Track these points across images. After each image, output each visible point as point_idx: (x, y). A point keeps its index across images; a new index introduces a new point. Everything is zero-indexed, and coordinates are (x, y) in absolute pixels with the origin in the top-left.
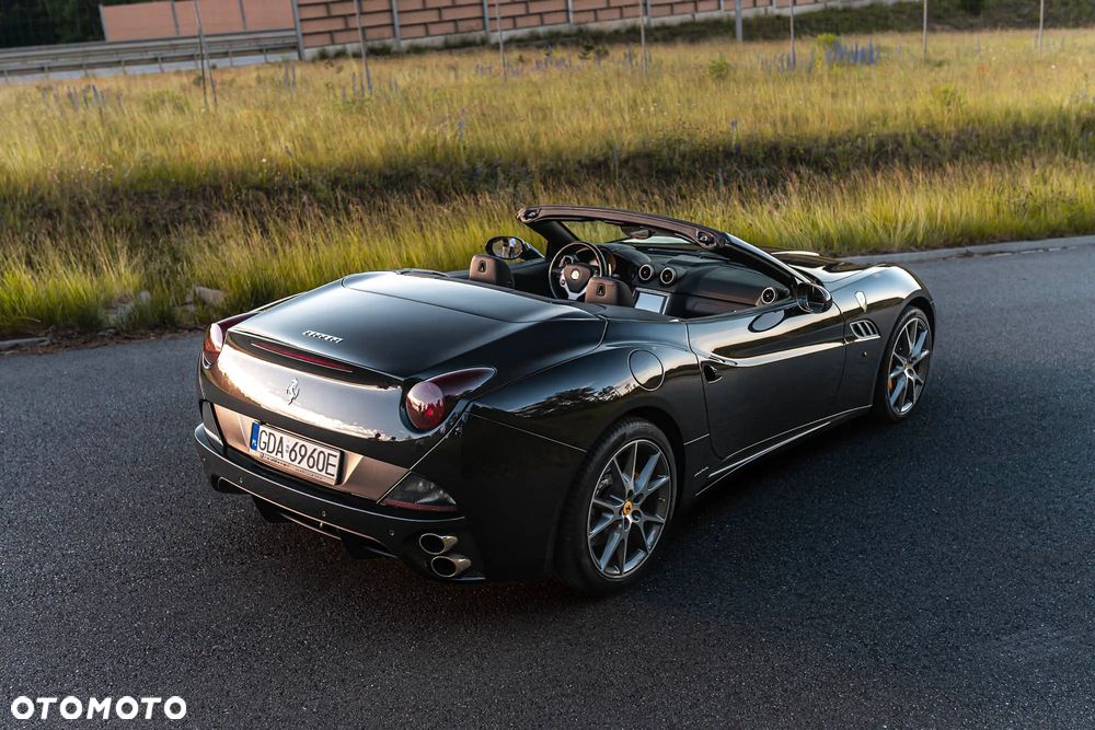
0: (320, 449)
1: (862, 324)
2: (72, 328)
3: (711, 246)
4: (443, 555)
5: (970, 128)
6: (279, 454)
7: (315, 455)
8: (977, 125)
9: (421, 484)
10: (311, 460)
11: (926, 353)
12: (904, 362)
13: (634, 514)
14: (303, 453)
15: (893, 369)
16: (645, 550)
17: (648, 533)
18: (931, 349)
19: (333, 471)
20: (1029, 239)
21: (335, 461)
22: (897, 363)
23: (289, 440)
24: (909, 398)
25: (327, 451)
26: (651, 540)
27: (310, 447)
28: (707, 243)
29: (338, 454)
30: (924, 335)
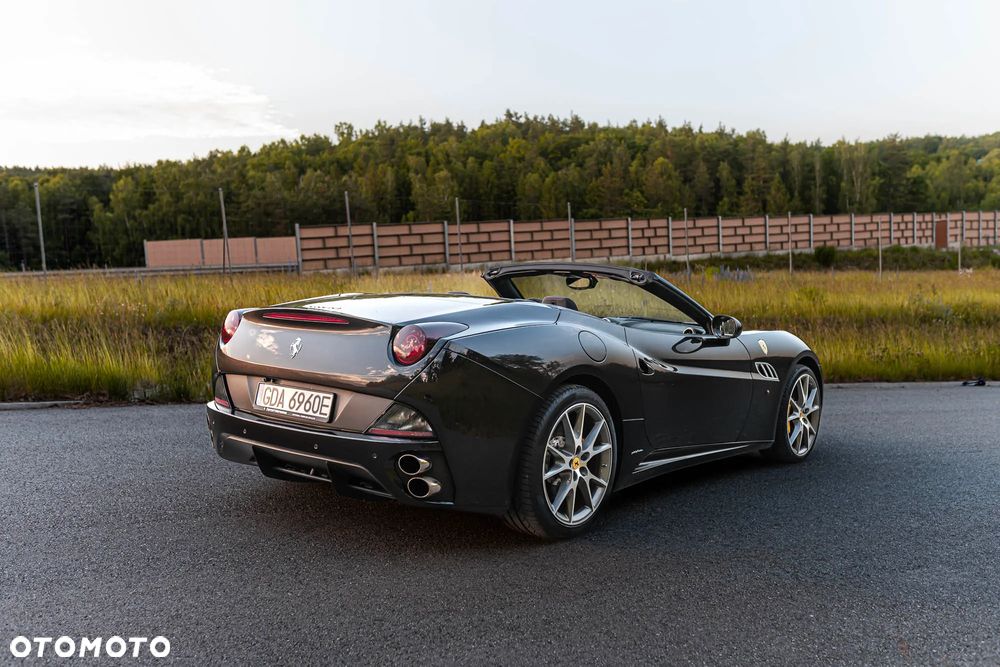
0: (315, 394)
1: (765, 366)
2: (104, 395)
3: (641, 282)
4: (418, 475)
5: (832, 316)
6: (280, 405)
7: (312, 400)
8: (837, 315)
9: (402, 414)
10: (308, 405)
11: (816, 407)
12: (799, 409)
13: (582, 470)
14: (301, 400)
15: (791, 414)
16: (591, 507)
17: (593, 491)
18: (821, 405)
19: (327, 411)
20: (888, 381)
21: (329, 402)
22: (793, 410)
23: (289, 392)
24: (804, 444)
25: (322, 395)
26: (596, 499)
27: (308, 394)
28: (638, 280)
29: (331, 396)
30: (815, 391)
